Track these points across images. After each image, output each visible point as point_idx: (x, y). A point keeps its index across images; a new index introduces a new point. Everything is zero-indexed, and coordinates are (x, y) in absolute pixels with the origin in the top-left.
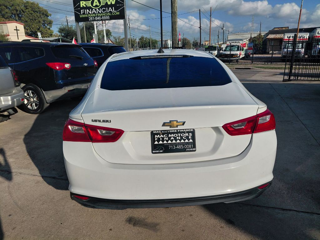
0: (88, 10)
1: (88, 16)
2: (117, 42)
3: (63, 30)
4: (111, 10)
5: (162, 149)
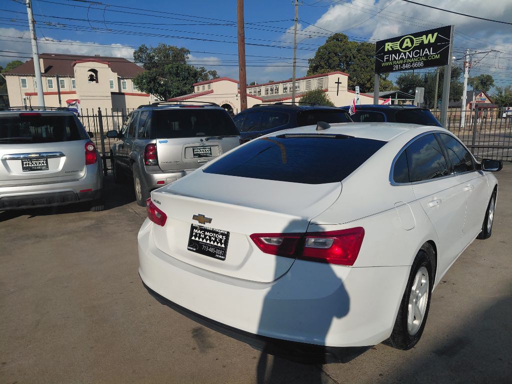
0: (393, 55)
1: (393, 63)
2: (501, 96)
4: (428, 52)
5: (196, 248)
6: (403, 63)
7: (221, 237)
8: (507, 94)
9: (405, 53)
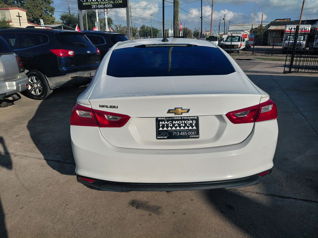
1: (91, 3)
2: (118, 31)
3: (65, 18)
5: (166, 135)
6: (98, 4)
7: (191, 122)
8: (120, 29)
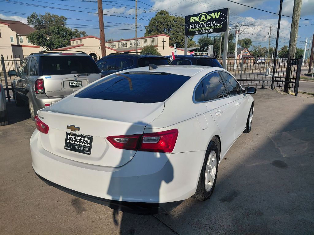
0: (195, 25)
2: (256, 51)
3: (202, 41)
4: (215, 24)
5: (70, 147)
6: (201, 30)
7: (87, 139)
8: (259, 50)
9: (202, 24)
